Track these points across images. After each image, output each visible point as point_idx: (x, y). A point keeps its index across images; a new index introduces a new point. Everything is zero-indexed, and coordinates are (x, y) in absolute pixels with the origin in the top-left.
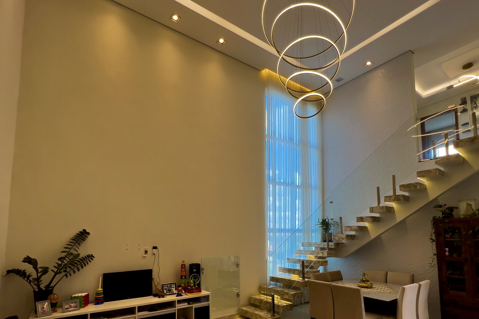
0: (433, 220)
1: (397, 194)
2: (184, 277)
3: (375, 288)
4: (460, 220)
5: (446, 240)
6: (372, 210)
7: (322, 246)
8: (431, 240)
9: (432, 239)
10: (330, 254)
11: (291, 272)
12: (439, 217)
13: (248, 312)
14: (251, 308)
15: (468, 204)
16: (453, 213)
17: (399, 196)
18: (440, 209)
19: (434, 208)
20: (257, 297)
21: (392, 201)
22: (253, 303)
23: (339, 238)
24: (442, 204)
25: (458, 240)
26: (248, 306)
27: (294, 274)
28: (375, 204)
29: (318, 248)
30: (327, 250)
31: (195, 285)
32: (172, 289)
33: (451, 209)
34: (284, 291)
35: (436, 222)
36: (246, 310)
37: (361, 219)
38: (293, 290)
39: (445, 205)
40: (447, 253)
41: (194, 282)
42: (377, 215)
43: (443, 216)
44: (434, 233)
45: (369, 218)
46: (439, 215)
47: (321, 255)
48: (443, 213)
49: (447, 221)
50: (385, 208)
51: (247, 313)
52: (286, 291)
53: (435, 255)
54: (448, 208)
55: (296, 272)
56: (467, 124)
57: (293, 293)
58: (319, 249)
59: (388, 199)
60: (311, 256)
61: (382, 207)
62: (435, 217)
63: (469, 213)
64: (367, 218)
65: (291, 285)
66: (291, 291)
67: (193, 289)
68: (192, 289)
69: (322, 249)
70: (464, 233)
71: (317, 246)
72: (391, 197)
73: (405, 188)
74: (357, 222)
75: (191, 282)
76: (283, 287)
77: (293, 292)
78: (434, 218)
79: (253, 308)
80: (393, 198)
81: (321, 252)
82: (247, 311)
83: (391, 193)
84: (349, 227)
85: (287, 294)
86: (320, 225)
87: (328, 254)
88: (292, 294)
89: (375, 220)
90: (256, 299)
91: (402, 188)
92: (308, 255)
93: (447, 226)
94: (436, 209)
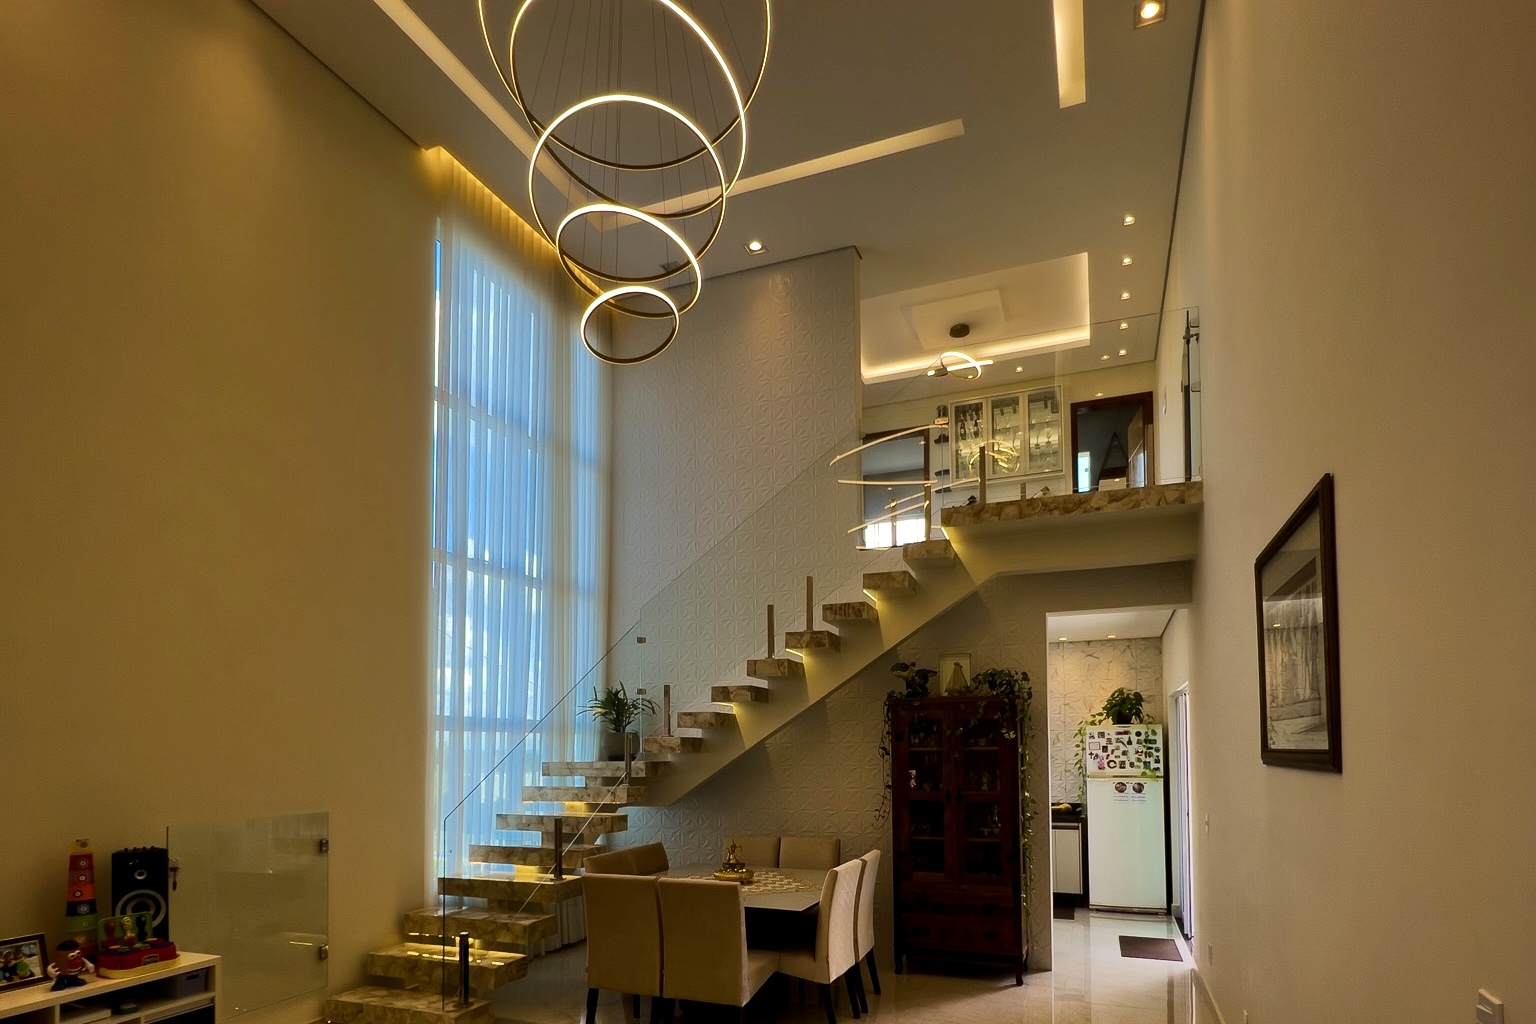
0: (887, 700)
1: (815, 629)
2: (84, 909)
3: (759, 881)
4: (941, 703)
5: (912, 749)
6: (753, 668)
7: (608, 774)
8: (882, 751)
9: (884, 748)
10: (633, 796)
11: (515, 859)
12: (901, 693)
13: (364, 1008)
14: (377, 993)
15: (957, 664)
16: (927, 685)
17: (819, 635)
18: (905, 674)
19: (892, 670)
20: (395, 952)
21: (804, 645)
22: (382, 974)
23: (661, 746)
24: (907, 661)
25: (935, 749)
26: (360, 989)
27: (525, 864)
28: (762, 654)
29: (596, 778)
30: (625, 785)
31: (141, 936)
32: (27, 960)
33: (925, 675)
34: (498, 921)
35: (894, 705)
36: (355, 1004)
37: (723, 694)
38: (526, 915)
39: (913, 664)
40: (913, 783)
41: (140, 924)
42: (763, 684)
43: (908, 693)
44: (888, 733)
45: (744, 692)
46: (902, 689)
47: (607, 800)
48: (909, 686)
49: (917, 704)
50: (786, 664)
51: (361, 1011)
52: (503, 918)
53: (888, 787)
54: (918, 672)
55: (534, 856)
56: (947, 472)
57: (526, 923)
58: (599, 781)
59: (794, 640)
60: (577, 803)
61: (780, 663)
62: (893, 692)
63: (957, 687)
64: (739, 692)
65: (516, 899)
66: (519, 919)
67: (139, 950)
68: (133, 951)
69: (610, 781)
70: (948, 732)
71: (594, 773)
72: (801, 634)
73: (836, 614)
74: (713, 700)
75: (122, 926)
76: (489, 909)
77: (526, 918)
78: (890, 695)
79: (384, 993)
80: (806, 638)
81: (609, 791)
82: (361, 1005)
83: (800, 626)
84: (690, 714)
85: (508, 929)
86: (599, 710)
87: (628, 796)
88: (525, 927)
89: (758, 696)
90: (393, 959)
91: (828, 612)
92: (567, 803)
93: (916, 716)
94: (894, 673)
